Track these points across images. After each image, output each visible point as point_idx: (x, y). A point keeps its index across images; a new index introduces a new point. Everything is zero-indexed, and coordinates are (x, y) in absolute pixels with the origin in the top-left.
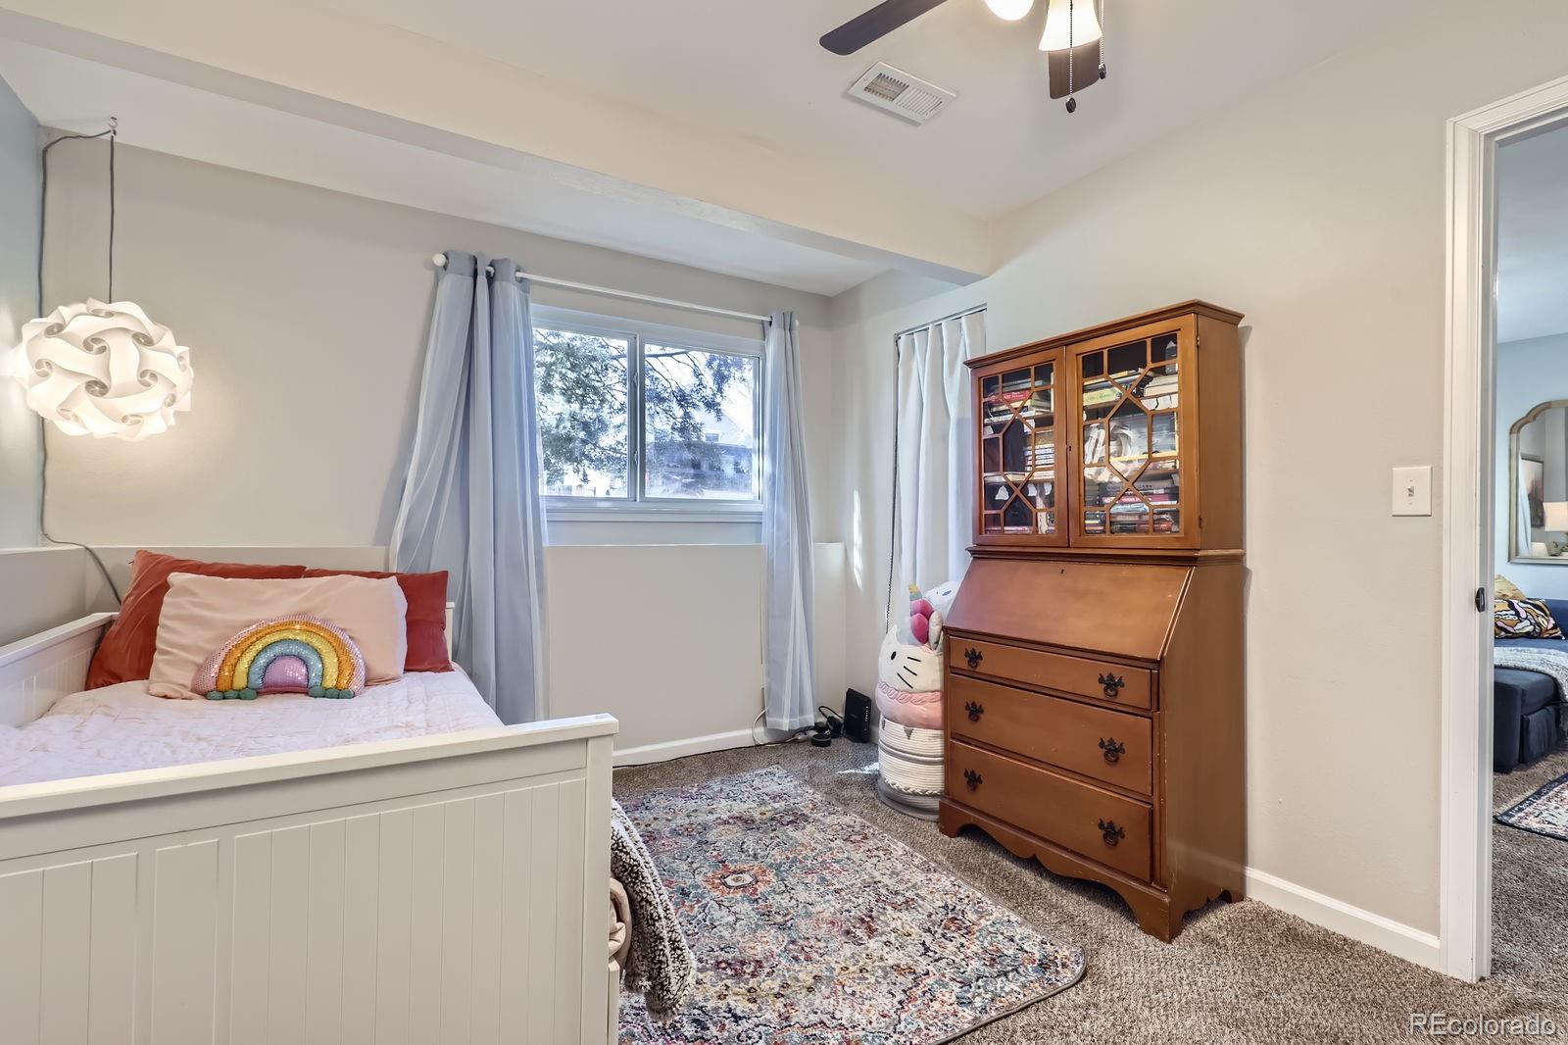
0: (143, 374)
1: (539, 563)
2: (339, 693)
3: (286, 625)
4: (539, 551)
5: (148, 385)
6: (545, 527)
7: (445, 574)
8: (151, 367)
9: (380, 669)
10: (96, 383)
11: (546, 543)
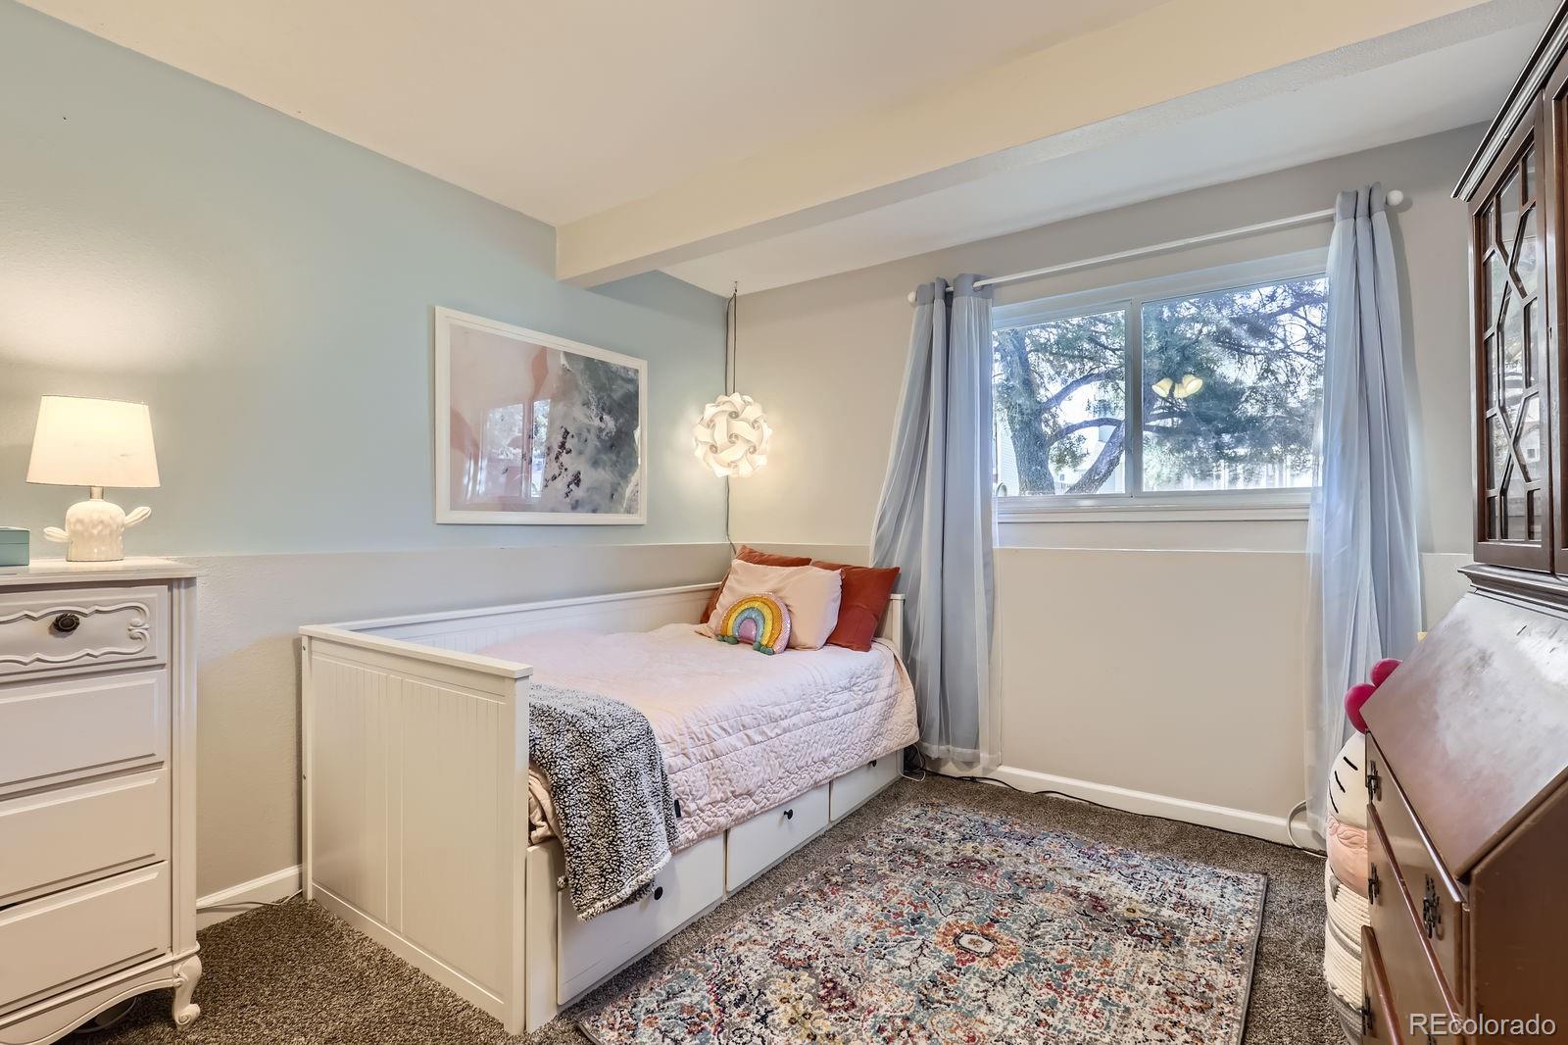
0: (731, 436)
1: (988, 564)
2: (765, 650)
3: (755, 599)
4: (988, 554)
5: (734, 443)
6: (996, 529)
7: (897, 569)
8: (735, 432)
9: (802, 637)
10: (716, 448)
11: (996, 546)
